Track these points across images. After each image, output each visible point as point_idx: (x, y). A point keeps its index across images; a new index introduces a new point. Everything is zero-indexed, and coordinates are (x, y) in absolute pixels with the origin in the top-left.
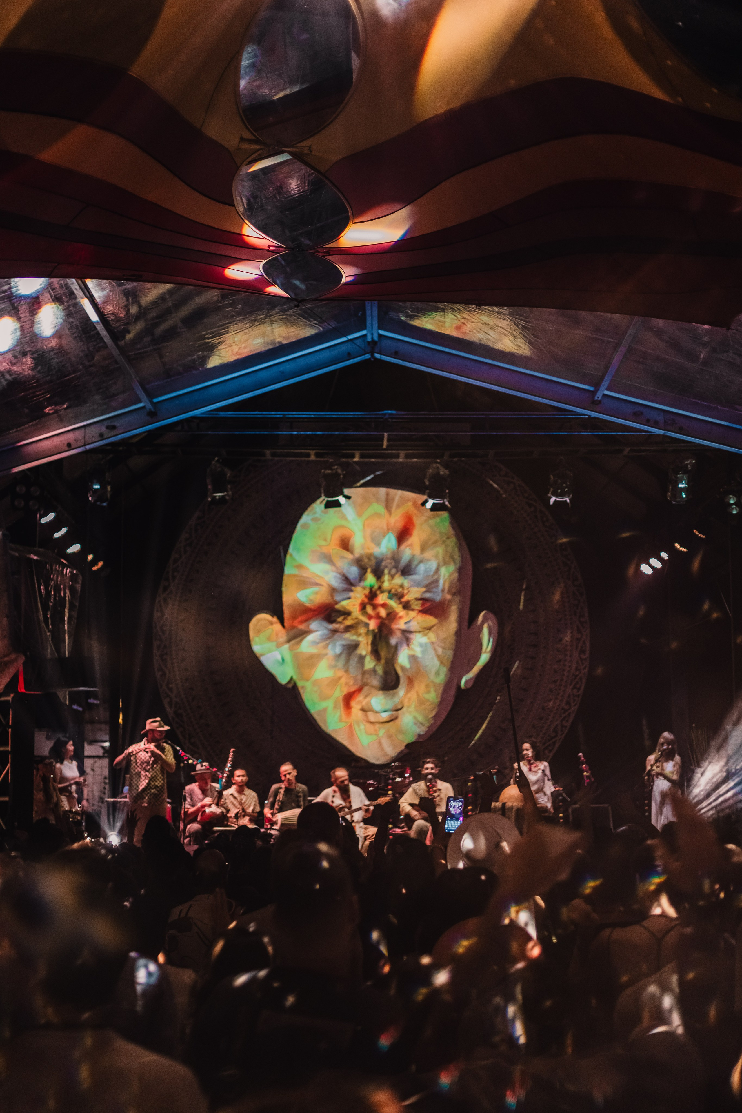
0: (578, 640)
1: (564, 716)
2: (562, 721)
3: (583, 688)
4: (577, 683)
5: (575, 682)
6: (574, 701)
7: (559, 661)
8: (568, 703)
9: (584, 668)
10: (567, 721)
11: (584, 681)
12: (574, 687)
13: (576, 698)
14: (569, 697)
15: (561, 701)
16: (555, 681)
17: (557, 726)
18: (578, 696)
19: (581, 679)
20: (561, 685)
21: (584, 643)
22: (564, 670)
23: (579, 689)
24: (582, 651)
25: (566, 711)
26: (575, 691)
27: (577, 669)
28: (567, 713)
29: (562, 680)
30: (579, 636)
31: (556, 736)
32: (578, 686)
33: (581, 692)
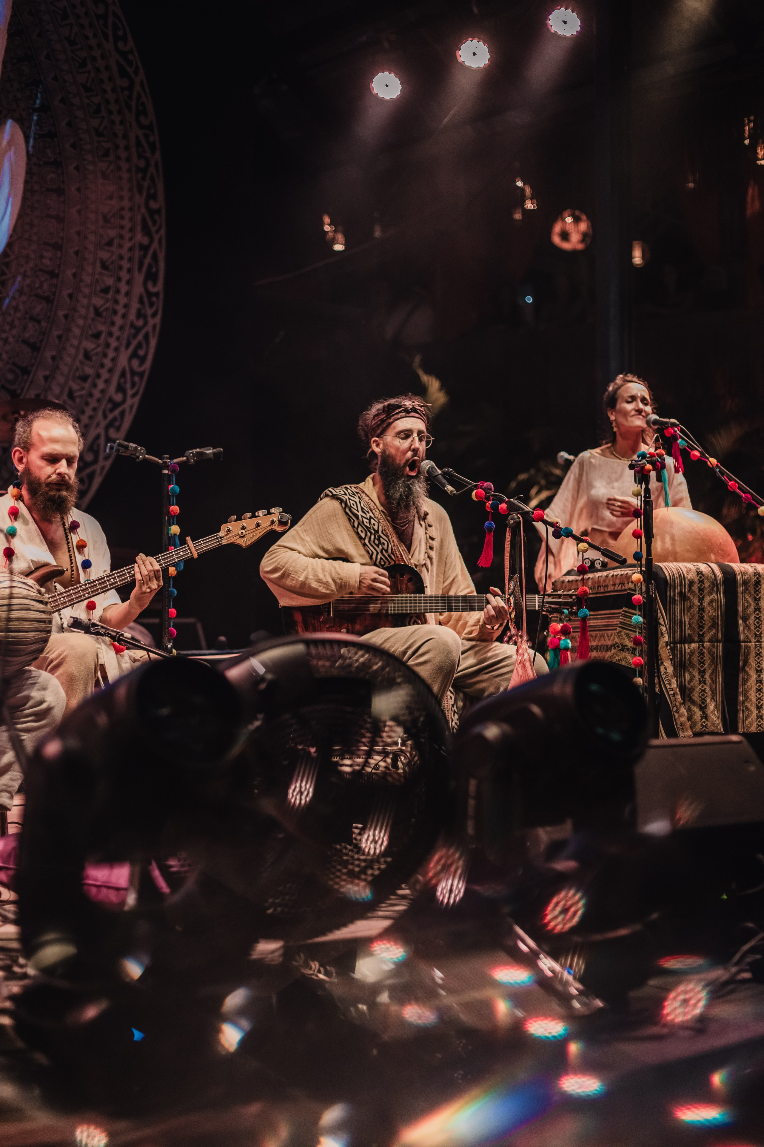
0: (144, 248)
1: (110, 416)
2: (107, 428)
3: (150, 357)
4: (139, 346)
5: (134, 343)
6: (133, 384)
7: (106, 290)
8: (120, 389)
9: (154, 315)
10: (118, 429)
11: (153, 342)
12: (134, 355)
13: (136, 379)
14: (123, 374)
15: (107, 382)
16: (97, 336)
17: (98, 437)
18: (141, 375)
19: (146, 337)
20: (108, 345)
21: (155, 257)
22: (115, 312)
23: (142, 360)
24: (151, 277)
25: (116, 405)
26: (135, 363)
27: (140, 314)
28: (117, 412)
29: (110, 334)
30: (145, 241)
31: (95, 461)
32: (141, 353)
33: (147, 365)
